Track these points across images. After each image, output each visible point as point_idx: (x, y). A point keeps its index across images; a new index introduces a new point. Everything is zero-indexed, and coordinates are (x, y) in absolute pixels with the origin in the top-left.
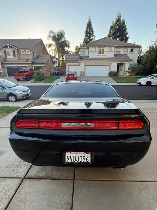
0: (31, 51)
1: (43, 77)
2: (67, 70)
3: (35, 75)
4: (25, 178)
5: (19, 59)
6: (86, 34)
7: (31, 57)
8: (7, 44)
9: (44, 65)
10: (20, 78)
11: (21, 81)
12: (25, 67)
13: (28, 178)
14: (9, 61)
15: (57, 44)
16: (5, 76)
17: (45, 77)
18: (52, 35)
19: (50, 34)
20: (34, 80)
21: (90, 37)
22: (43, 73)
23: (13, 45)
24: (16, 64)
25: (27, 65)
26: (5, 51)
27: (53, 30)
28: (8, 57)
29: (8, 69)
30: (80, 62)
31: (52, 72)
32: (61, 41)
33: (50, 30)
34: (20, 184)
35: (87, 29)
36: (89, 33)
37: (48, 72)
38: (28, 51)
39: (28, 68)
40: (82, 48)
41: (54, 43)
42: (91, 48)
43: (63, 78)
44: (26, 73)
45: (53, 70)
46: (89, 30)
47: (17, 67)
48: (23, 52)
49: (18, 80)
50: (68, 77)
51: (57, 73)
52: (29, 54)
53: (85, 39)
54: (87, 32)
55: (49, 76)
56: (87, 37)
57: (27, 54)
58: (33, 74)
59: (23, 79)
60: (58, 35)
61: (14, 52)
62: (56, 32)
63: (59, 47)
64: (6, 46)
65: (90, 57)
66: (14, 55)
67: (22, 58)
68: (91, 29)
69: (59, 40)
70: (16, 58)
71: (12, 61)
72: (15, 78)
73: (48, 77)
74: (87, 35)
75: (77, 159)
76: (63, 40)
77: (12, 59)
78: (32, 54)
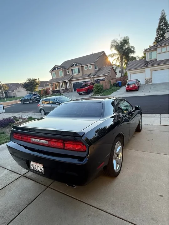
0: (93, 65)
1: (102, 90)
2: (129, 79)
3: (95, 88)
4: (23, 176)
5: (83, 74)
6: (157, 31)
7: (93, 72)
8: (73, 63)
9: (104, 78)
10: (81, 92)
11: (83, 95)
12: (88, 81)
13: (25, 176)
14: (75, 78)
15: (120, 52)
16: (72, 91)
17: (104, 89)
18: (115, 44)
19: (113, 43)
20: (94, 93)
21: (164, 33)
22: (102, 86)
23: (78, 63)
24: (80, 80)
25: (89, 80)
26: (72, 70)
27: (116, 39)
28: (74, 74)
29: (74, 84)
30: (145, 68)
31: (112, 83)
32: (124, 48)
33: (112, 40)
34: (18, 178)
35: (159, 26)
36: (162, 29)
37: (108, 83)
38: (90, 65)
39: (90, 82)
40: (148, 52)
41: (116, 52)
42: (160, 48)
43: (123, 89)
44: (87, 87)
45: (113, 81)
46: (162, 26)
47: (81, 82)
48: (86, 68)
49: (80, 94)
50: (128, 87)
51: (117, 84)
52: (91, 68)
53: (156, 38)
54: (159, 29)
55: (109, 87)
56: (159, 35)
57: (89, 69)
58: (92, 87)
59: (84, 93)
60: (121, 43)
61: (79, 69)
62: (119, 40)
63: (123, 55)
64: (73, 65)
65: (158, 60)
66: (79, 72)
67: (85, 73)
68: (164, 24)
69: (122, 48)
70: (81, 74)
71: (77, 78)
72: (77, 93)
73: (108, 89)
74: (159, 33)
75: (36, 168)
76: (127, 46)
77: (77, 76)
78: (94, 68)
